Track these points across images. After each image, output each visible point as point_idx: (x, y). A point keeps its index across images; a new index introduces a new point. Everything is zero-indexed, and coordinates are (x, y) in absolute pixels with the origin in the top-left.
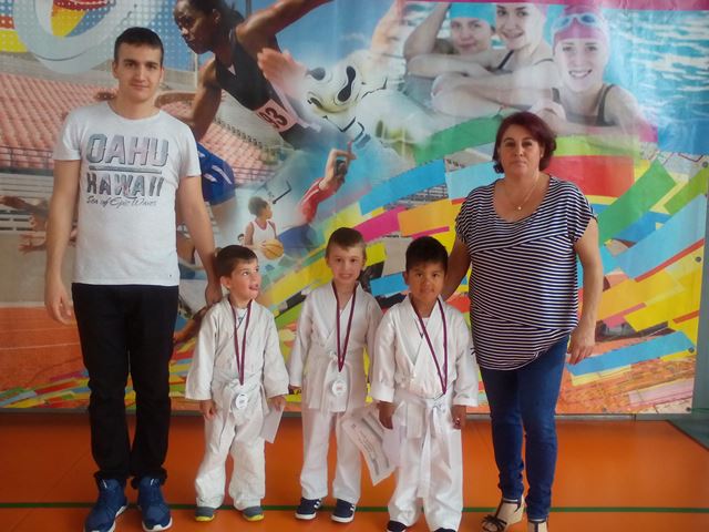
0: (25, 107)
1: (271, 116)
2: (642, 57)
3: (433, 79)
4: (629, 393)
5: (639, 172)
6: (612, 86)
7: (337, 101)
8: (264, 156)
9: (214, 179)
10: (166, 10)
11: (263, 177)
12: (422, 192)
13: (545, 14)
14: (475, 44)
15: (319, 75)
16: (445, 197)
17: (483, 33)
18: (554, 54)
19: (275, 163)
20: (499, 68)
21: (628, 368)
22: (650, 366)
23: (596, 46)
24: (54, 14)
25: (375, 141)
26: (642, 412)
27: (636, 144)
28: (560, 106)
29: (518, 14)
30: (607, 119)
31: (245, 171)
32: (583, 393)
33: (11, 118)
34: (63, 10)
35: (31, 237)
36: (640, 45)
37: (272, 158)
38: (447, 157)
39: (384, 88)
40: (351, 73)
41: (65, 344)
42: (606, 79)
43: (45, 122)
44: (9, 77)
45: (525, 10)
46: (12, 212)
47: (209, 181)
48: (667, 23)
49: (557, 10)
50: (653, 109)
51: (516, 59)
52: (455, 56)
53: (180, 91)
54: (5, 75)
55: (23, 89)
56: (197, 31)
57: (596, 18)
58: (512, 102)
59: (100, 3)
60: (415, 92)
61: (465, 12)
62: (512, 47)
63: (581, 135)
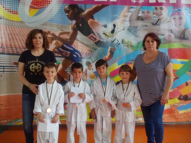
0: (21, 36)
1: (92, 38)
3: (137, 27)
6: (187, 29)
7: (111, 34)
8: (90, 49)
9: (76, 56)
10: (62, 8)
11: (90, 55)
13: (168, 9)
14: (149, 17)
15: (105, 26)
17: (151, 14)
18: (171, 20)
19: (93, 51)
20: (156, 24)
23: (182, 17)
24: (29, 10)
25: (121, 44)
28: (173, 34)
29: (160, 9)
30: (186, 38)
31: (85, 54)
32: (182, 116)
33: (16, 40)
34: (32, 9)
37: (92, 50)
38: (142, 49)
39: (124, 30)
40: (114, 26)
42: (185, 27)
44: (16, 28)
45: (162, 8)
46: (16, 67)
47: (74, 57)
49: (171, 8)
51: (160, 22)
52: (143, 21)
53: (66, 31)
54: (15, 27)
55: (20, 31)
56: (71, 14)
57: (182, 10)
58: (160, 33)
59: (43, 7)
60: (133, 31)
61: (145, 9)
62: (159, 18)
63: (179, 42)
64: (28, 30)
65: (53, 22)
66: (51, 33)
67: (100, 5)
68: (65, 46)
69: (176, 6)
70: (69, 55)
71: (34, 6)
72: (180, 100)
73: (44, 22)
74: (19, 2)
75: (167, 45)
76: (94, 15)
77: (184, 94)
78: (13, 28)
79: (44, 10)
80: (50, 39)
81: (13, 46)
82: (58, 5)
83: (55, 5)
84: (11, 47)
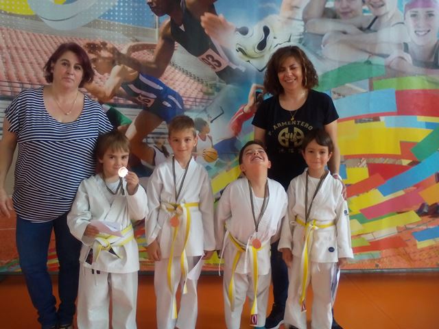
0: (33, 54)
1: (210, 60)
3: (323, 35)
7: (256, 50)
8: (205, 89)
9: (169, 105)
11: (204, 104)
14: (351, 12)
15: (244, 32)
17: (357, 4)
18: (405, 19)
19: (212, 94)
20: (367, 29)
23: (434, 13)
28: (409, 55)
31: (192, 100)
32: (424, 253)
33: (22, 62)
37: (210, 90)
38: (332, 90)
39: (289, 41)
40: (266, 31)
44: (21, 33)
47: (166, 106)
51: (380, 22)
53: (146, 43)
54: (18, 31)
55: (32, 41)
58: (377, 52)
60: (310, 44)
62: (377, 14)
63: (422, 75)
64: (52, 38)
65: (114, 19)
66: (109, 46)
68: (142, 79)
70: (152, 101)
72: (420, 216)
73: (92, 18)
75: (394, 80)
77: (430, 202)
78: (13, 33)
80: (107, 61)
81: (15, 80)
84: (10, 81)
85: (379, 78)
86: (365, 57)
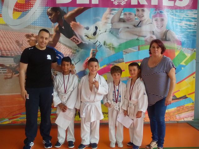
0: (5, 39)
1: (74, 40)
2: (176, 22)
3: (119, 29)
4: (176, 115)
5: (177, 54)
6: (169, 30)
7: (93, 36)
8: (73, 51)
9: (59, 58)
10: (45, 11)
11: (72, 57)
12: (117, 60)
13: (150, 11)
14: (131, 19)
15: (88, 29)
16: (123, 62)
17: (133, 16)
18: (152, 21)
19: (76, 53)
21: (175, 108)
22: (182, 107)
23: (164, 19)
24: (13, 13)
25: (103, 46)
26: (180, 121)
27: (176, 46)
28: (154, 36)
29: (142, 11)
30: (167, 39)
33: (1, 42)
34: (16, 12)
35: (7, 75)
36: (176, 19)
37: (75, 52)
38: (123, 51)
39: (106, 32)
40: (96, 28)
41: (17, 105)
43: (11, 43)
45: (144, 10)
46: (2, 68)
47: (57, 58)
48: (183, 13)
49: (153, 10)
50: (180, 36)
51: (142, 23)
52: (125, 23)
55: (5, 34)
56: (53, 17)
57: (164, 12)
58: (141, 35)
59: (26, 10)
60: (114, 33)
61: (127, 10)
62: (141, 20)
64: (12, 32)
65: (36, 25)
66: (34, 35)
67: (82, 7)
69: (158, 7)
71: (17, 9)
73: (28, 25)
74: (3, 5)
76: (76, 18)
79: (27, 14)
80: (34, 41)
82: (41, 8)
83: (38, 8)
85: (142, 46)
86: (136, 37)
